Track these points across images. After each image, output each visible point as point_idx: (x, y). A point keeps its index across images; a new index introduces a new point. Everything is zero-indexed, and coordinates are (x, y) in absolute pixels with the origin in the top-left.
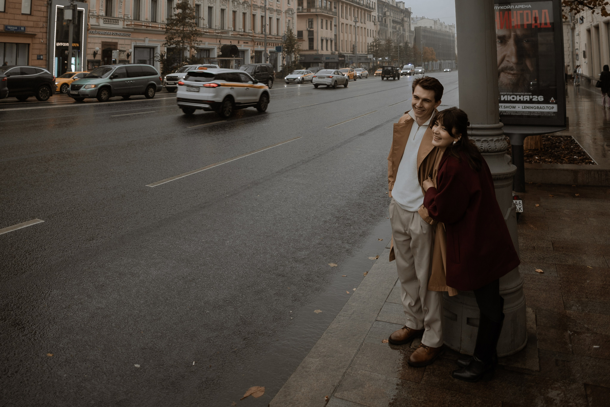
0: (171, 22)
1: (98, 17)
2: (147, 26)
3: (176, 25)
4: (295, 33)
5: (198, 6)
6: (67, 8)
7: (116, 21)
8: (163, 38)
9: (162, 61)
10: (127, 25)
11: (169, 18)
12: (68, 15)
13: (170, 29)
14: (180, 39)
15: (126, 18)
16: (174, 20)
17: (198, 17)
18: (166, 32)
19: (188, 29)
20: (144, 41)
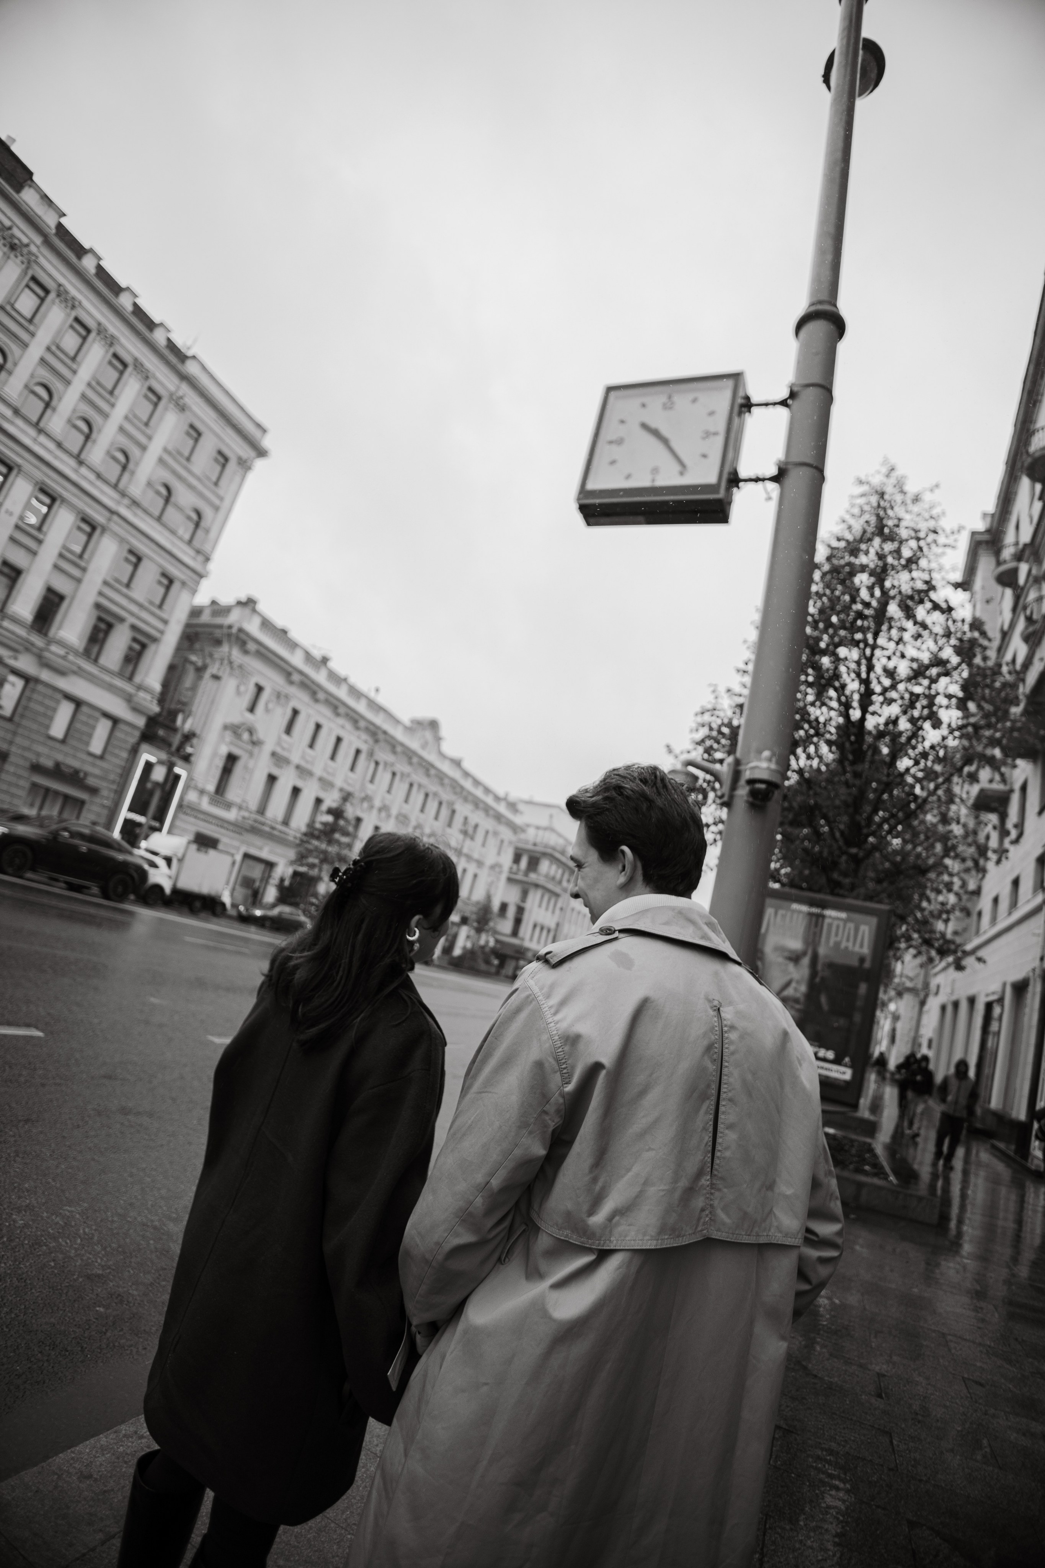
0: (311, 833)
1: (202, 792)
2: (273, 828)
3: (318, 838)
4: (496, 906)
5: (359, 820)
6: (160, 762)
7: (228, 806)
8: (292, 854)
9: (281, 887)
10: (244, 818)
11: (311, 825)
12: (159, 774)
13: (308, 842)
14: (316, 861)
15: (244, 805)
16: (316, 829)
17: (354, 836)
18: (298, 845)
19: (333, 849)
20: (261, 848)
